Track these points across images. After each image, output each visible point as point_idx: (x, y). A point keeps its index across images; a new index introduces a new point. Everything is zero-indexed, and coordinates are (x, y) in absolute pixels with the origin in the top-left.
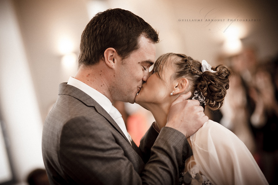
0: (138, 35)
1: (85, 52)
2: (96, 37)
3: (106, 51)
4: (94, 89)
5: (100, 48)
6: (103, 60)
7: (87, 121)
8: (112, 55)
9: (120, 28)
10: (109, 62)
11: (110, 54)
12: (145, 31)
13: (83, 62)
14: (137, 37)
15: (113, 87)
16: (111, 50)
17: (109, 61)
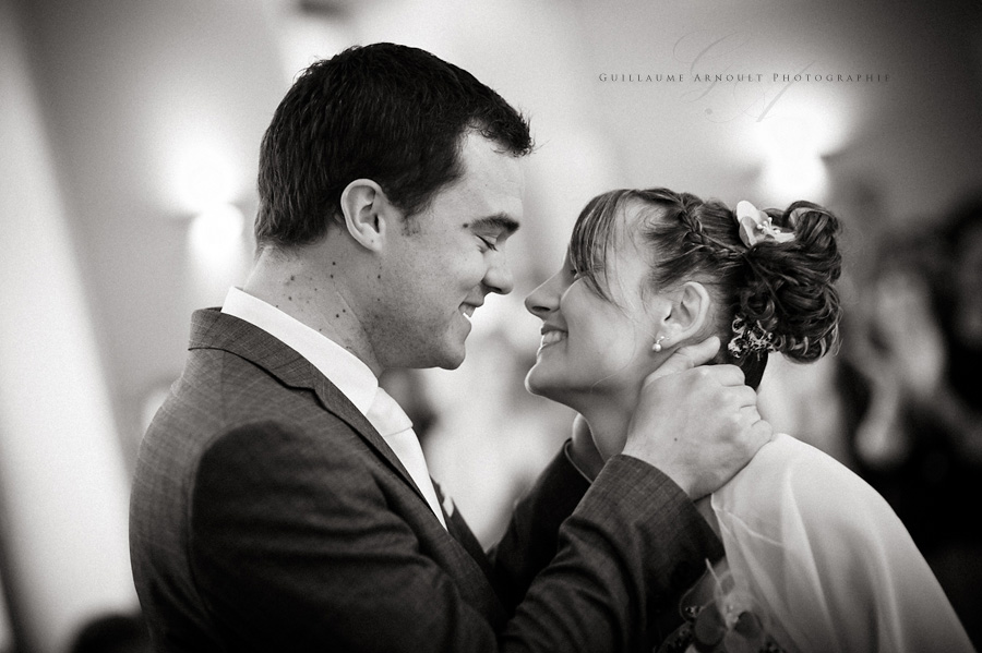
0: (454, 129)
1: (276, 200)
2: (309, 147)
3: (345, 193)
4: (313, 328)
5: (324, 184)
6: (336, 223)
7: (287, 437)
8: (369, 203)
9: (390, 108)
10: (361, 231)
11: (363, 201)
12: (482, 116)
13: (270, 235)
14: (453, 136)
15: (376, 317)
16: (363, 187)
17: (360, 225)
